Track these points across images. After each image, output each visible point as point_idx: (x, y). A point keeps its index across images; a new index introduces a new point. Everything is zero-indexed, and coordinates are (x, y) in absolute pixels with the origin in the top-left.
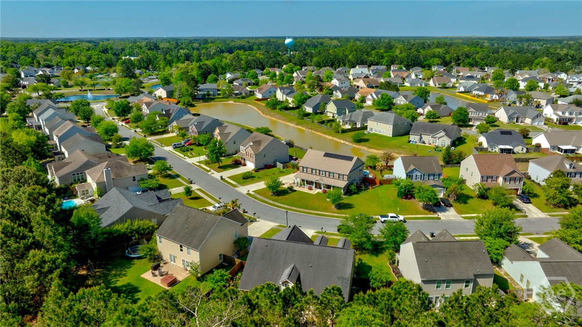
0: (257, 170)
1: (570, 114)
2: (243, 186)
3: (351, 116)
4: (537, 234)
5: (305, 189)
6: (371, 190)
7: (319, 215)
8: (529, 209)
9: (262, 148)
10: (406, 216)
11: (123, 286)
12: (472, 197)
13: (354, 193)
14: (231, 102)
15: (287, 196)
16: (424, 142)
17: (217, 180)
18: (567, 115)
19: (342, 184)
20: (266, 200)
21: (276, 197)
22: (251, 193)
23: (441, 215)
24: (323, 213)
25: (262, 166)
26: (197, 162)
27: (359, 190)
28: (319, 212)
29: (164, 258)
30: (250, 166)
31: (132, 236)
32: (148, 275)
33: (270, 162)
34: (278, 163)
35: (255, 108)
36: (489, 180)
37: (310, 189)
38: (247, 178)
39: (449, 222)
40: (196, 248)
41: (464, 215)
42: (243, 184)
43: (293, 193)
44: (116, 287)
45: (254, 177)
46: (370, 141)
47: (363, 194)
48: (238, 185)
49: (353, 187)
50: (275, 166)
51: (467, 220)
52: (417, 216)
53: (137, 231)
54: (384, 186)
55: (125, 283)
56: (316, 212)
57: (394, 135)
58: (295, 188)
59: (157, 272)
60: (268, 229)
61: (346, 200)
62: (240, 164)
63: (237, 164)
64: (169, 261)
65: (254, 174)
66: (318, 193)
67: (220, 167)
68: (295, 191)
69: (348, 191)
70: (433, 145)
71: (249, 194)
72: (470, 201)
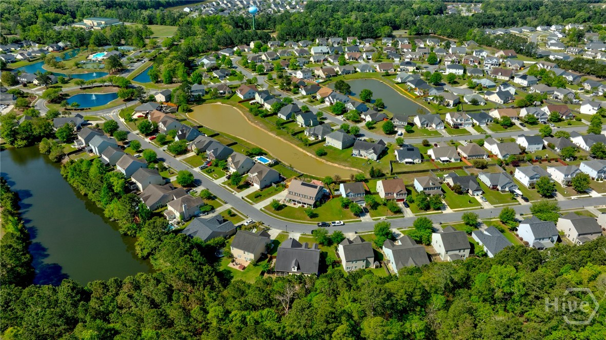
0: (262, 189)
1: (461, 121)
2: (256, 203)
3: (314, 130)
4: (405, 228)
5: (291, 205)
6: (328, 202)
7: (301, 223)
8: (406, 212)
9: (263, 176)
10: (345, 221)
11: (223, 271)
12: (380, 205)
13: (319, 206)
14: (219, 103)
15: (283, 210)
16: (361, 156)
17: (239, 199)
18: (459, 121)
19: (312, 202)
20: (272, 214)
21: (277, 212)
22: (263, 209)
23: (362, 218)
24: (303, 221)
25: (264, 186)
26: (222, 183)
27: (321, 203)
28: (301, 221)
29: (234, 256)
30: (256, 187)
31: (216, 246)
32: (231, 265)
33: (268, 183)
34: (273, 184)
35: (241, 112)
36: (390, 195)
37: (295, 204)
38: (257, 197)
39: (366, 223)
40: (252, 253)
41: (373, 218)
42: (256, 202)
43: (286, 208)
44: (220, 272)
45: (261, 196)
46: (328, 155)
47: (323, 206)
48: (254, 203)
49: (318, 203)
50: (271, 185)
51: (374, 221)
52: (351, 220)
53: (218, 244)
54: (335, 199)
55: (223, 269)
56: (300, 221)
57: (343, 149)
58: (287, 204)
59: (234, 263)
60: (277, 234)
61: (315, 211)
62: (250, 184)
63: (248, 185)
64: (237, 257)
65: (261, 193)
66: (299, 207)
67: (238, 188)
68: (287, 206)
69: (315, 206)
70: (366, 158)
71: (261, 210)
72: (379, 208)
